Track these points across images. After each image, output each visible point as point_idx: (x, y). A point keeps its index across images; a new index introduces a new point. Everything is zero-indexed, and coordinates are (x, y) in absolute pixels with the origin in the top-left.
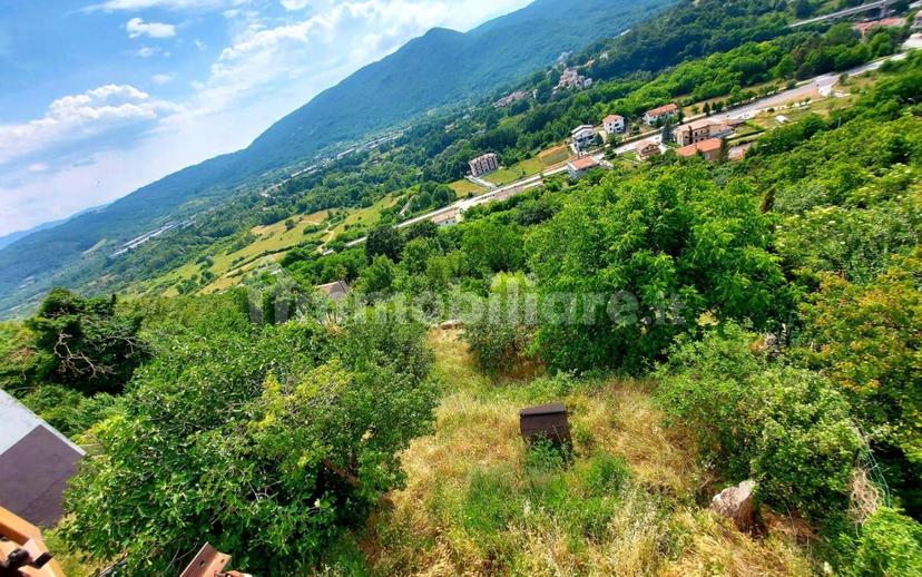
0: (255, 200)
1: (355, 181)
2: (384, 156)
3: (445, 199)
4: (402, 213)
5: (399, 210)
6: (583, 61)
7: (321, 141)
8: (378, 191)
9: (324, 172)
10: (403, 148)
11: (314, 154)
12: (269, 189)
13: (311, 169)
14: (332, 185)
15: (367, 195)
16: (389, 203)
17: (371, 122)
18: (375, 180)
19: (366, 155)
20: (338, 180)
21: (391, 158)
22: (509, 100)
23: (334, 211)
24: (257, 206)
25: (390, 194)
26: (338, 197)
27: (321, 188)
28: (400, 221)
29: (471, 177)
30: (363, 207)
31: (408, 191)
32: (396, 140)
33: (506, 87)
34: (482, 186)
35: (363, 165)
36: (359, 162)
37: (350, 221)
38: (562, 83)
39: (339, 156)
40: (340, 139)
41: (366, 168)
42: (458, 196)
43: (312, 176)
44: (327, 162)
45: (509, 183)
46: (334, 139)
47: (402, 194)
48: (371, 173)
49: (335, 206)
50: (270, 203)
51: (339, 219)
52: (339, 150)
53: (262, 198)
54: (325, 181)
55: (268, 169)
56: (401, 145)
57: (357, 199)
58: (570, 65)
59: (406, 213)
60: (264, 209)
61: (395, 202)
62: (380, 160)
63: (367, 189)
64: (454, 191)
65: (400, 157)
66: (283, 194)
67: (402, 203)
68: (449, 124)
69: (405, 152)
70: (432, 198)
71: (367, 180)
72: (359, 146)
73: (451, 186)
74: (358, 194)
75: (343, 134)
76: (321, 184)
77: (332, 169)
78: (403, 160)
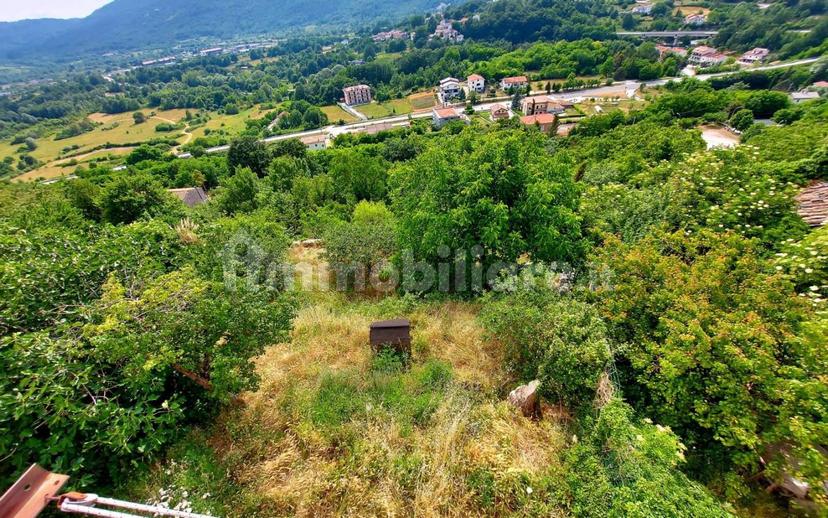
0: (94, 82)
1: (220, 83)
2: (255, 63)
3: (316, 122)
4: (270, 128)
5: (267, 124)
6: (458, 16)
7: (182, 31)
8: (245, 99)
9: (185, 67)
10: (276, 59)
11: (172, 43)
12: (114, 73)
13: (169, 61)
14: (192, 83)
15: (233, 101)
16: (257, 114)
17: (244, 23)
18: (242, 86)
19: (235, 58)
20: (200, 78)
21: (262, 68)
22: (388, 37)
23: (193, 112)
24: (96, 90)
25: (259, 106)
26: (199, 97)
27: (179, 84)
28: (267, 135)
29: (343, 104)
30: (228, 113)
31: (279, 106)
32: (269, 50)
33: (385, 23)
34: (354, 116)
35: (230, 68)
36: (226, 64)
37: (210, 125)
38: (438, 32)
39: (203, 53)
40: (204, 34)
41: (234, 73)
42: (330, 121)
43: (170, 68)
44: (188, 56)
45: (380, 118)
46: (198, 32)
47: (271, 107)
48: (238, 79)
49: (195, 106)
50: (115, 89)
51: (199, 122)
52: (203, 46)
53: (105, 82)
54: (184, 77)
55: (112, 48)
56: (275, 56)
57: (219, 103)
58: (447, 17)
59: (275, 129)
60: (106, 94)
61: (263, 115)
62: (250, 67)
63: (233, 95)
64: (326, 116)
65: (272, 68)
66: (132, 82)
67: (272, 117)
68: (327, 45)
69: (278, 64)
70: (303, 118)
71: (234, 85)
72: (227, 46)
73: (324, 110)
74: (222, 98)
75: (209, 28)
76: (180, 79)
77: (194, 65)
78: (275, 72)
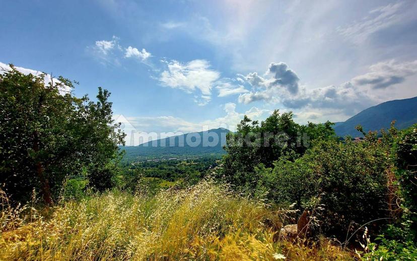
0: (128, 165)
1: (172, 169)
2: (187, 164)
9: (161, 163)
11: (160, 156)
12: (136, 163)
13: (156, 161)
14: (161, 169)
15: (174, 177)
17: (188, 151)
18: (180, 172)
19: (180, 162)
20: (165, 167)
21: (190, 166)
23: (157, 179)
24: (127, 167)
26: (162, 174)
27: (156, 168)
30: (170, 181)
32: (195, 160)
36: (177, 164)
39: (170, 159)
41: (178, 166)
43: (156, 163)
44: (164, 160)
46: (171, 153)
48: (179, 169)
49: (158, 177)
50: (133, 168)
52: (170, 157)
53: (131, 165)
54: (159, 166)
55: (140, 155)
56: (196, 162)
57: (169, 177)
60: (129, 169)
62: (185, 165)
63: (175, 175)
65: (194, 166)
66: (140, 166)
68: (218, 160)
69: (197, 165)
71: (176, 171)
72: (179, 158)
74: (170, 175)
75: (175, 152)
76: (157, 167)
77: (164, 163)
78: (194, 167)
